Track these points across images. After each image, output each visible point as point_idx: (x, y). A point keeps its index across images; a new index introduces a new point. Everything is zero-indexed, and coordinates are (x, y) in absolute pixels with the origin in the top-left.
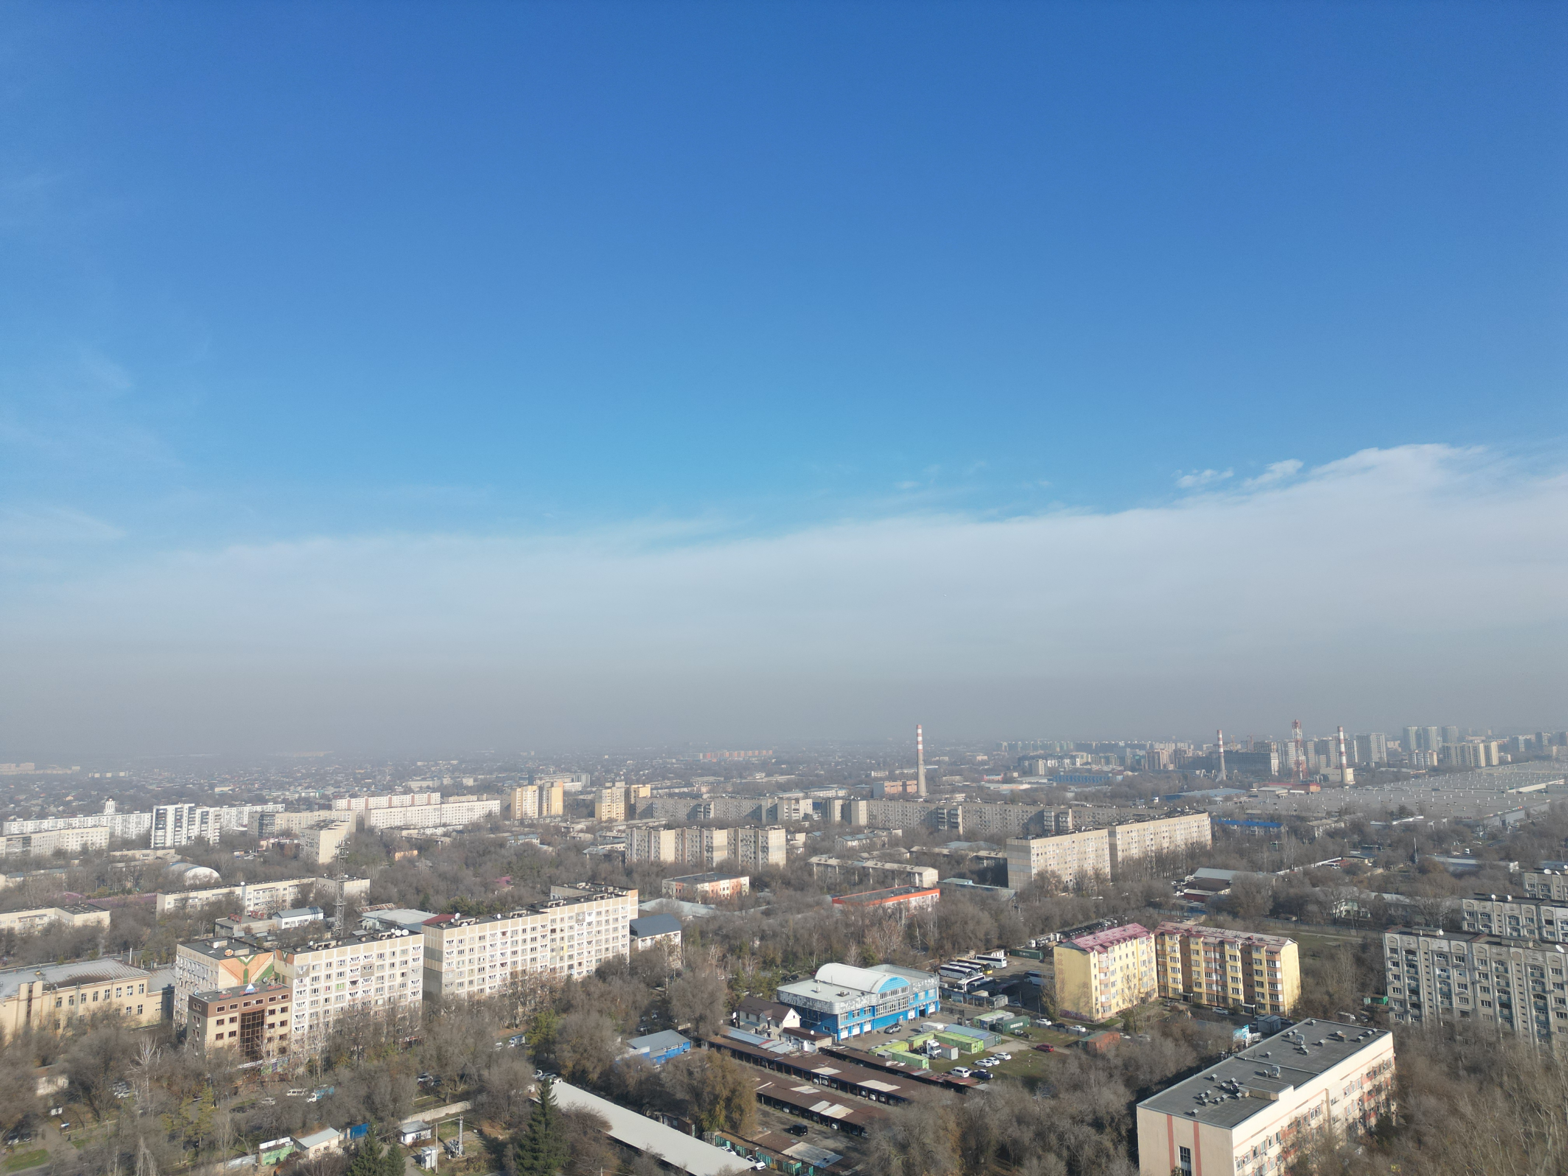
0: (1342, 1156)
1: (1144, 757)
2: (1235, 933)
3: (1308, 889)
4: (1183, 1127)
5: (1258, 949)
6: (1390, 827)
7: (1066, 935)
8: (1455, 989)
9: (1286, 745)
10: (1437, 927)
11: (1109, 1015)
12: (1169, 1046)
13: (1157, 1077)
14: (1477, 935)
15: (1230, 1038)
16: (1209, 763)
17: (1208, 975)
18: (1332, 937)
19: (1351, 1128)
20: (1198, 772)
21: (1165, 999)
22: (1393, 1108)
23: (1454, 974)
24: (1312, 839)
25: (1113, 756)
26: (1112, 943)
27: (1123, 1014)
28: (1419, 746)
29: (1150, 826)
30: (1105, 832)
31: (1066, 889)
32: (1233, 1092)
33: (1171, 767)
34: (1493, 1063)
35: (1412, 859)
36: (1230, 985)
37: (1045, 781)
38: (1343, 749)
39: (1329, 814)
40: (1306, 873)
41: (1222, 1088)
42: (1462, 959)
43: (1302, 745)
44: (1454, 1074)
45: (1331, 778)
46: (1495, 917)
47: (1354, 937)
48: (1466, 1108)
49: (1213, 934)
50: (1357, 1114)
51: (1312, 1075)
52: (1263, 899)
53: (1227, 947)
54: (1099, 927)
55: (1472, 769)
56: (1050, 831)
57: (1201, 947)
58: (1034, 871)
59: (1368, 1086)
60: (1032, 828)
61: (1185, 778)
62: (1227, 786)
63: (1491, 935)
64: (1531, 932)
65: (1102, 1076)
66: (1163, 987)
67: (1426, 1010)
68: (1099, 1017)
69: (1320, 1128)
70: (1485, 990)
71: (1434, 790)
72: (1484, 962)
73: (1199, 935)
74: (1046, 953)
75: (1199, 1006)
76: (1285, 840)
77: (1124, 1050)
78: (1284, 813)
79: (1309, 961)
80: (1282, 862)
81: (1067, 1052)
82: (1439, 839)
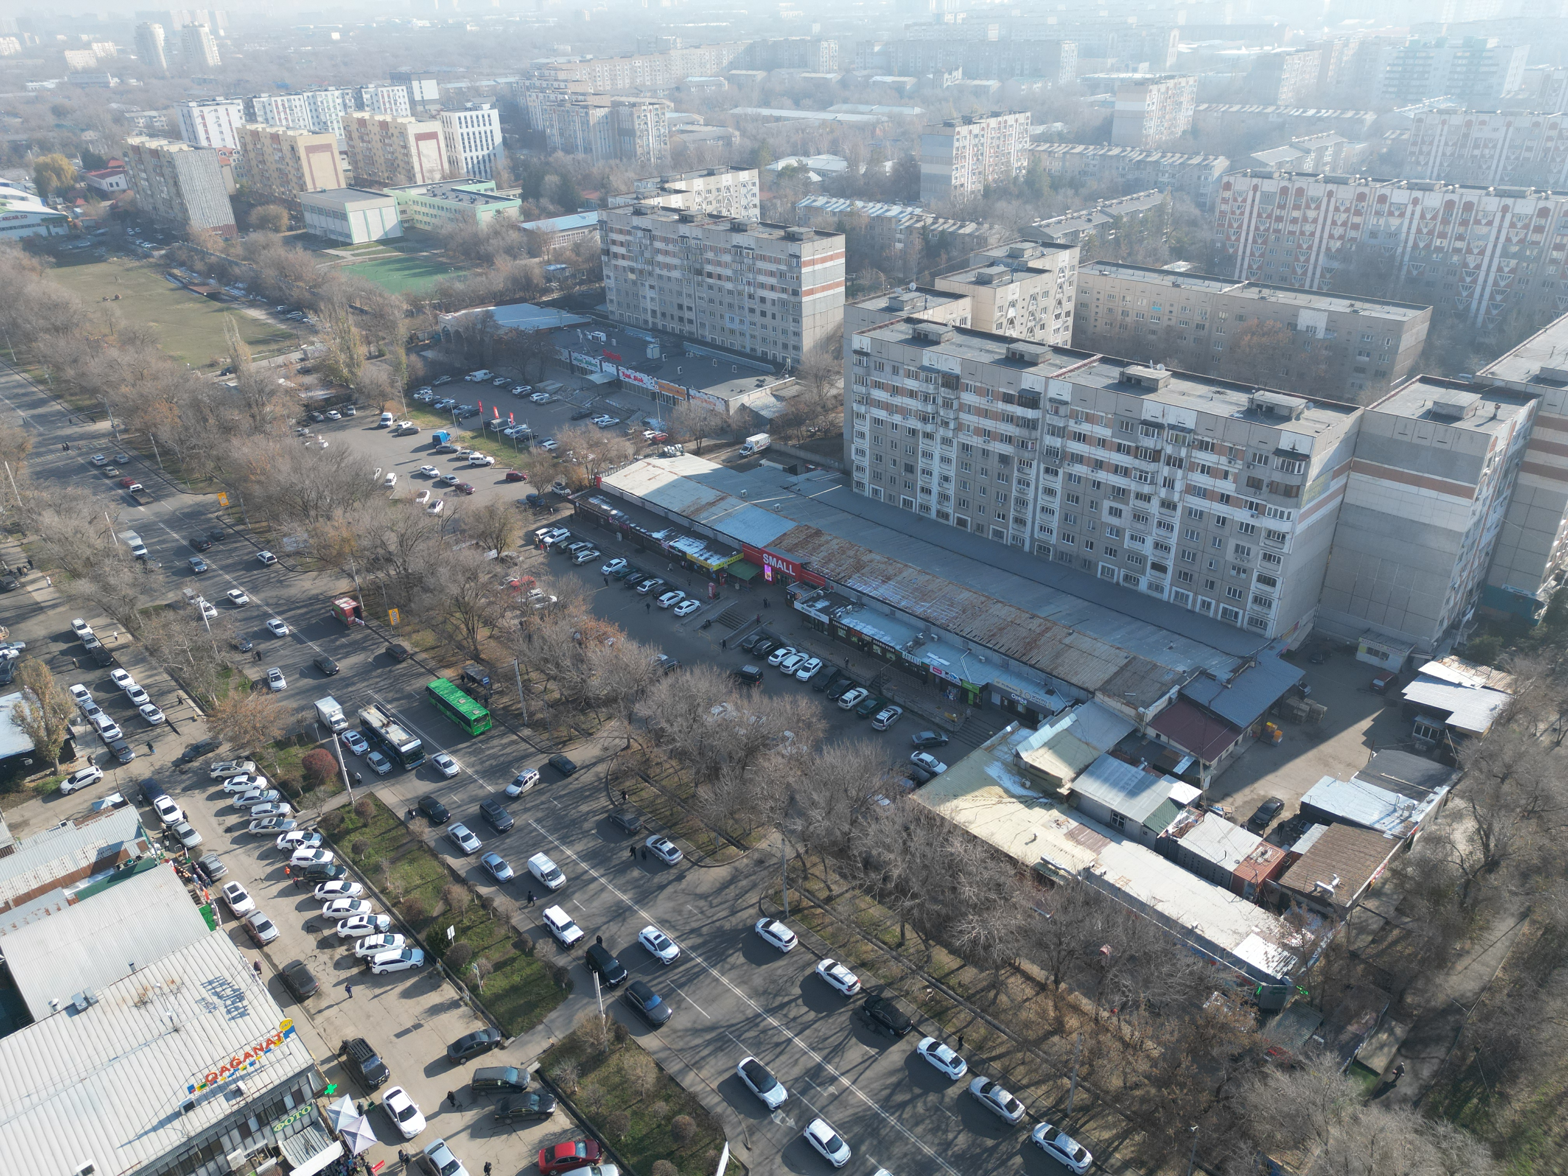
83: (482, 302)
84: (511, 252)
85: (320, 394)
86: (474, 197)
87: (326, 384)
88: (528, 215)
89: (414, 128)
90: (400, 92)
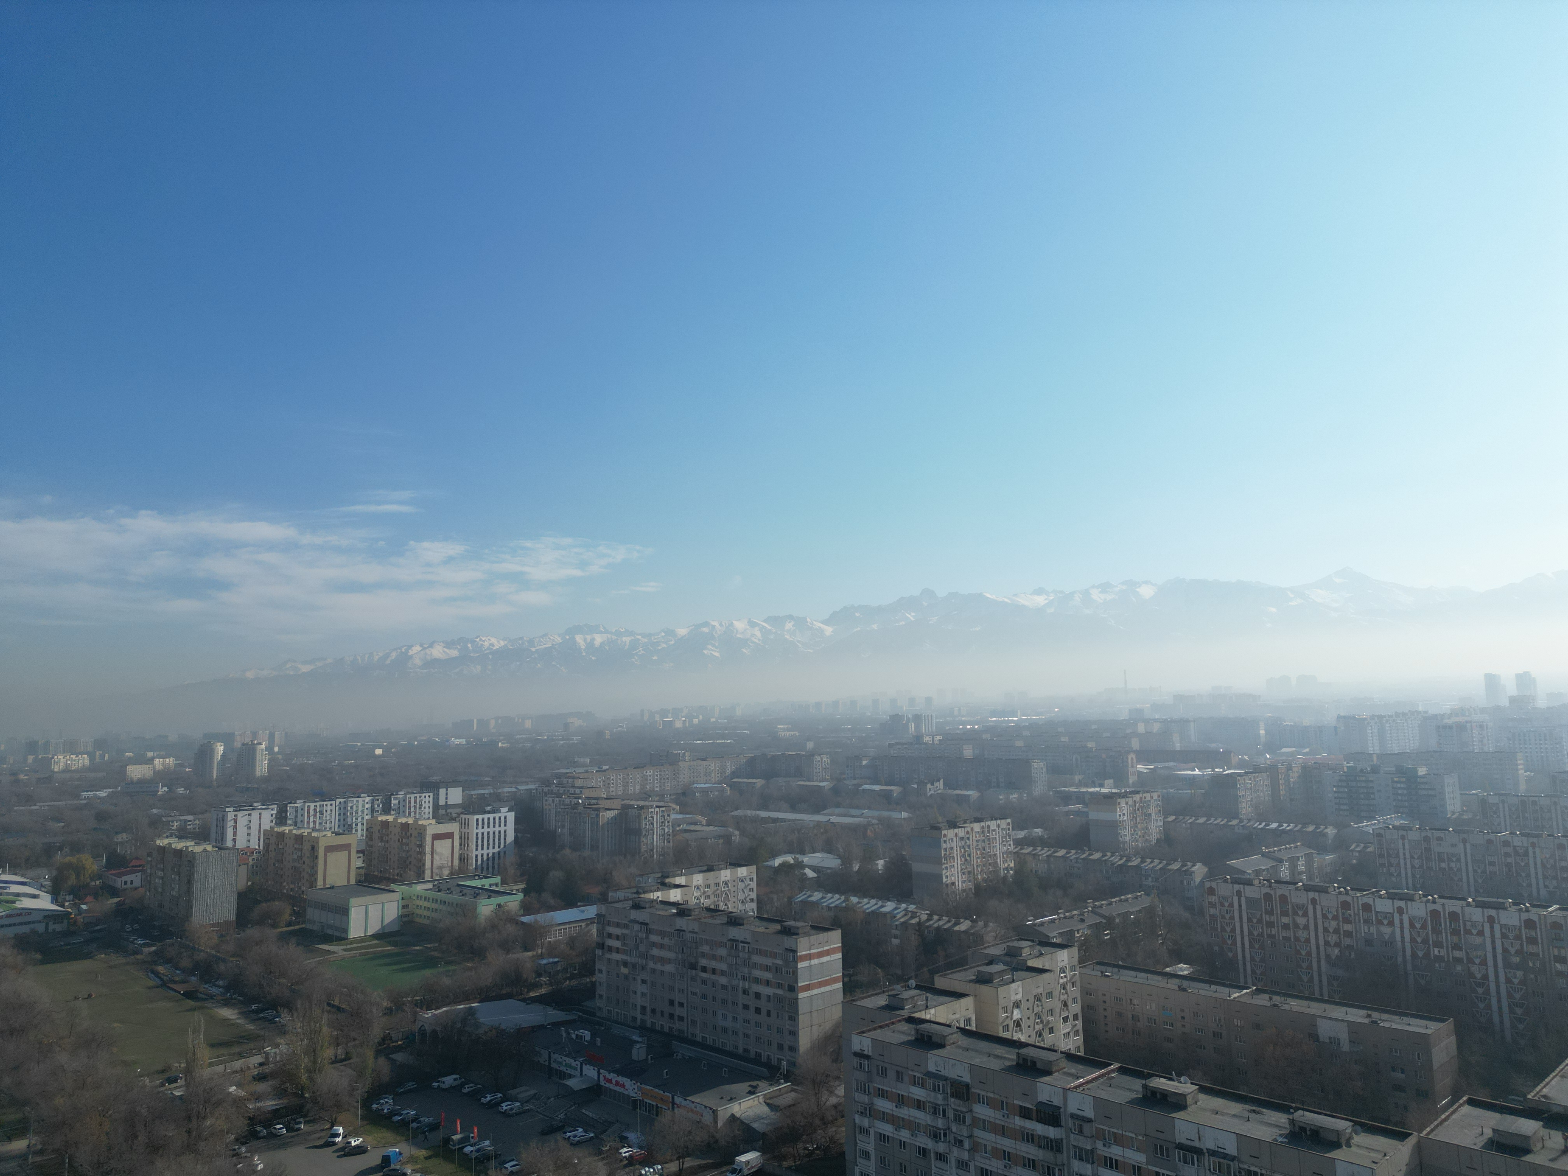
83: (466, 997)
84: (506, 946)
85: (269, 1104)
86: (477, 892)
87: (279, 1092)
88: (527, 909)
89: (433, 828)
90: (427, 799)
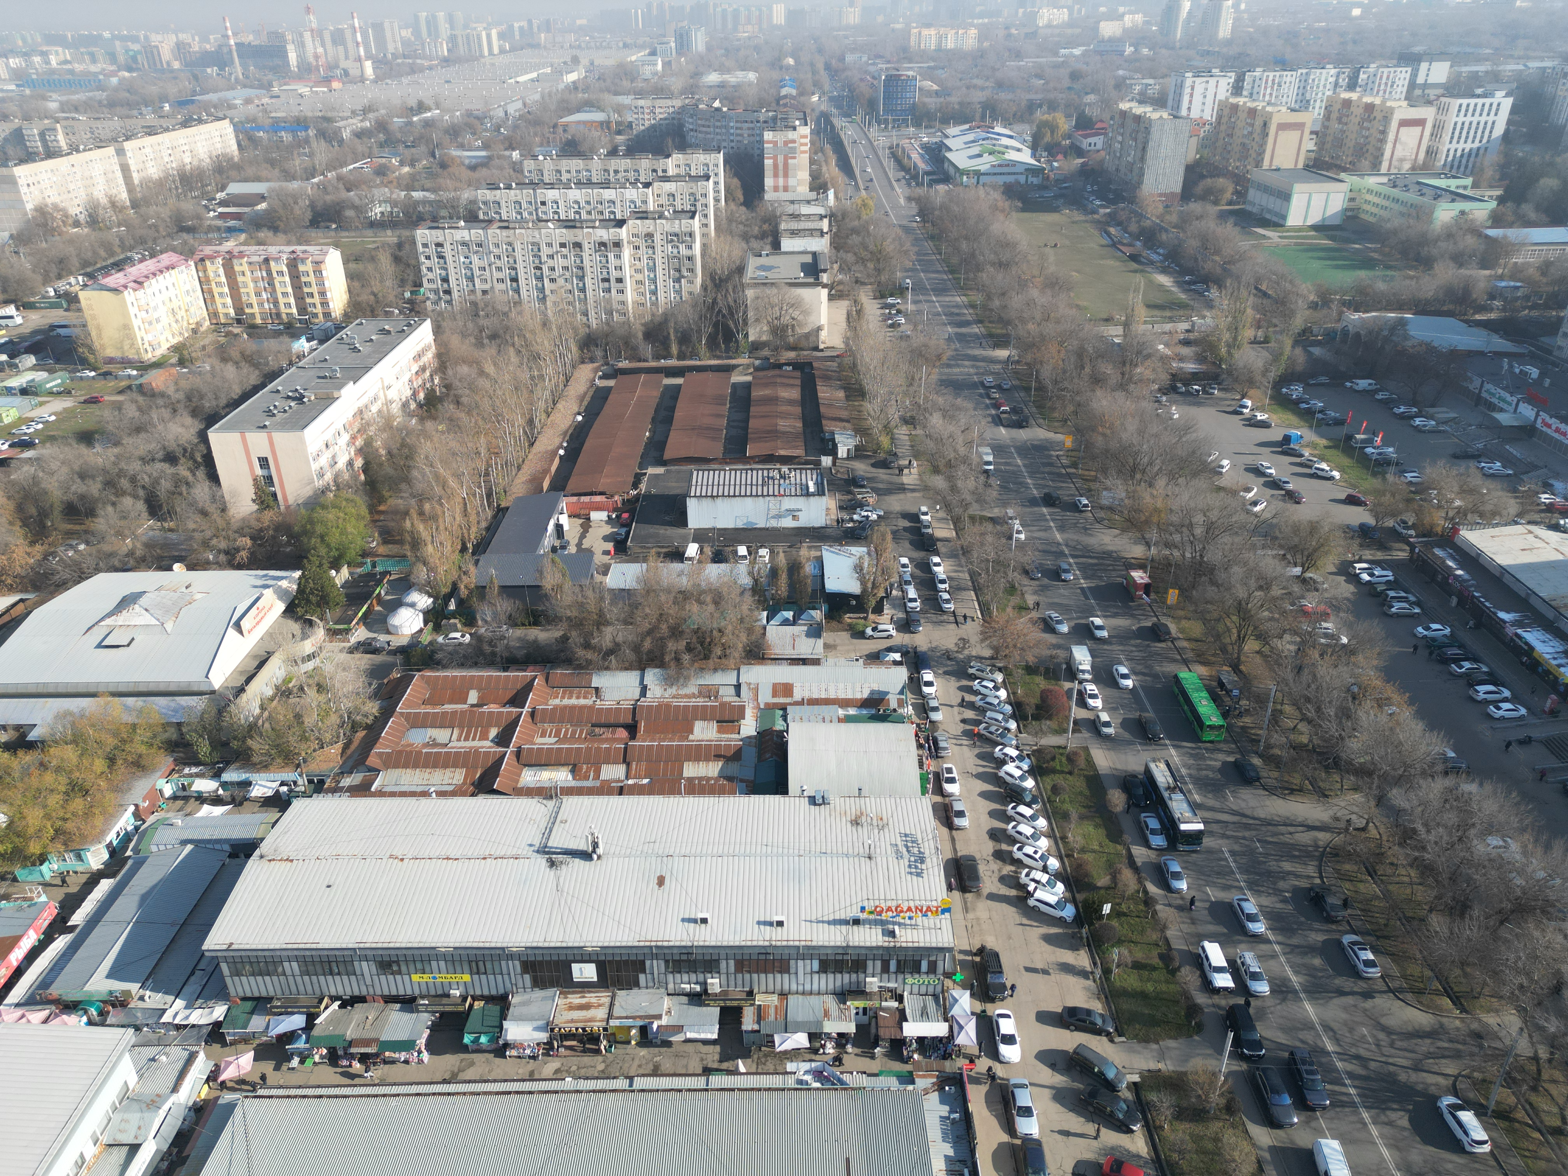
0: (399, 430)
1: (139, 52)
2: (278, 248)
3: (344, 195)
4: (259, 443)
5: (303, 261)
6: (410, 123)
7: (91, 276)
8: (477, 272)
9: (301, 35)
10: (459, 218)
11: (159, 353)
12: (230, 371)
13: (223, 402)
14: (490, 221)
15: (289, 351)
16: (219, 59)
17: (258, 294)
18: (370, 240)
19: (405, 405)
20: (209, 70)
21: (217, 326)
22: (436, 381)
23: (475, 259)
24: (341, 142)
25: (99, 52)
26: (147, 277)
27: (177, 349)
28: (429, 35)
29: (165, 139)
30: (111, 150)
31: (77, 224)
32: (300, 399)
33: (176, 65)
34: (507, 329)
35: (433, 155)
36: (282, 300)
37: (13, 87)
38: (359, 39)
39: (354, 113)
40: (340, 178)
41: (289, 397)
42: (480, 245)
43: (318, 34)
44: (480, 344)
45: (351, 72)
46: (503, 204)
47: (390, 237)
48: (490, 369)
49: (256, 253)
50: (409, 393)
51: (368, 369)
52: (302, 210)
53: (272, 263)
54: (129, 261)
55: (477, 59)
56: (37, 154)
57: (246, 268)
58: (29, 206)
59: (415, 368)
60: (10, 151)
61: (196, 78)
62: (245, 86)
63: (501, 221)
64: (530, 214)
65: (166, 413)
66: (213, 315)
67: (455, 294)
68: (149, 356)
69: (380, 411)
70: (499, 269)
71: (448, 82)
72: (497, 246)
73: (241, 255)
74: (71, 300)
75: (253, 327)
76: (314, 144)
77: (183, 384)
78: (310, 114)
79: (352, 266)
80: (314, 168)
81: (120, 398)
82: (454, 132)
83: (1400, 306)
84: (1459, 259)
85: (1191, 367)
86: (1439, 194)
87: (1200, 359)
88: (1497, 220)
89: (1402, 111)
90: (1403, 75)
